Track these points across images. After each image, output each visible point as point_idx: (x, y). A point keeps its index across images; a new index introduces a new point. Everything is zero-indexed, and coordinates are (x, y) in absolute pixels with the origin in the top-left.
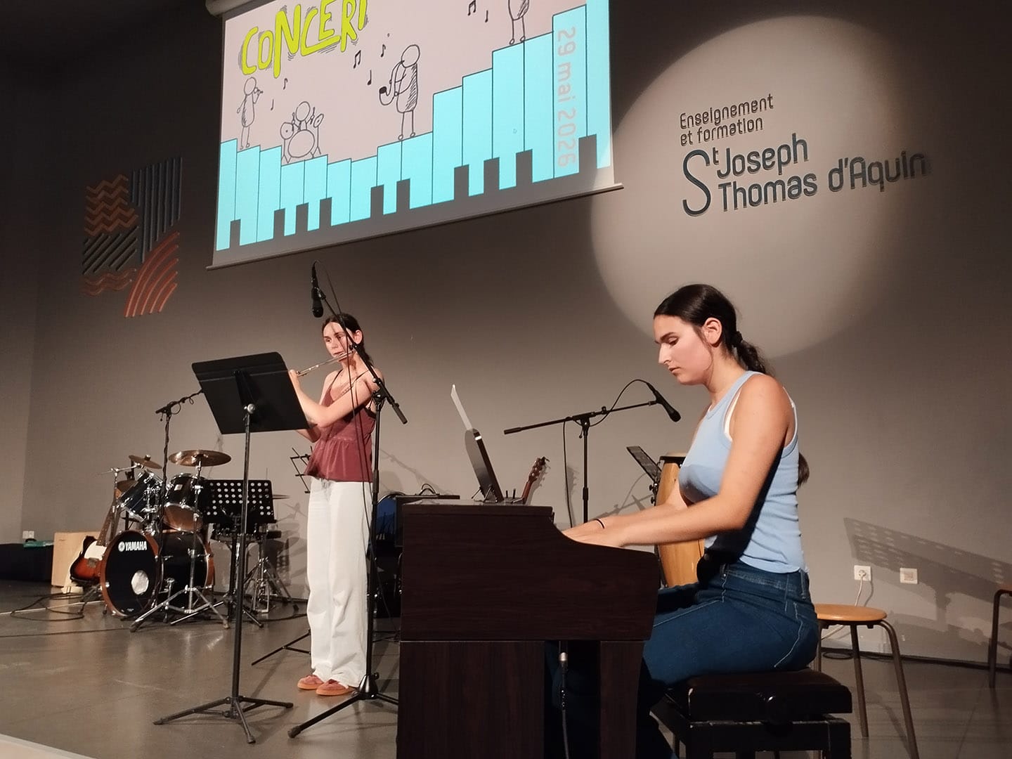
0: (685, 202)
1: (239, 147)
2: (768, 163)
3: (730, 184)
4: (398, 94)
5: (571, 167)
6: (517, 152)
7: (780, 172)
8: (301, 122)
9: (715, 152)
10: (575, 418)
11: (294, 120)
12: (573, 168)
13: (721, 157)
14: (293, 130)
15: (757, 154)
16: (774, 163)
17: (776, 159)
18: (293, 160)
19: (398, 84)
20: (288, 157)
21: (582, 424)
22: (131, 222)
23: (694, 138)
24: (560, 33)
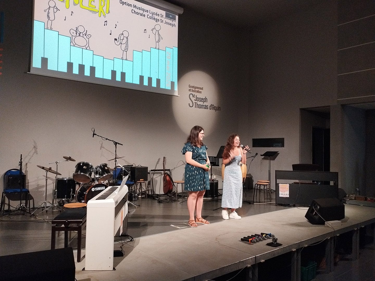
0: (189, 104)
1: (46, 27)
2: (202, 101)
3: (196, 103)
4: (121, 44)
6: (157, 78)
7: (204, 103)
11: (77, 30)
12: (170, 88)
14: (76, 34)
15: (201, 98)
19: (121, 40)
20: (74, 44)
23: (191, 91)
24: (167, 52)
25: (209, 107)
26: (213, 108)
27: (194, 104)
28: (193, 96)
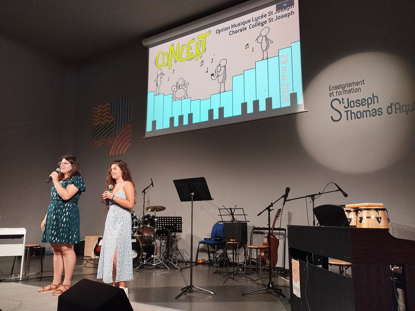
0: (332, 117)
1: (155, 94)
2: (364, 104)
3: (349, 111)
4: (219, 76)
5: (287, 104)
6: (266, 98)
7: (368, 107)
8: (180, 85)
9: (343, 99)
10: (309, 196)
11: (177, 84)
12: (288, 104)
13: (345, 101)
14: (177, 88)
15: (359, 101)
16: (366, 104)
17: (366, 102)
18: (177, 99)
19: (218, 73)
20: (175, 98)
21: (312, 198)
22: (111, 120)
23: (335, 94)
24: (281, 56)
25: (384, 111)
26: (397, 109)
27: (344, 115)
28: (341, 102)
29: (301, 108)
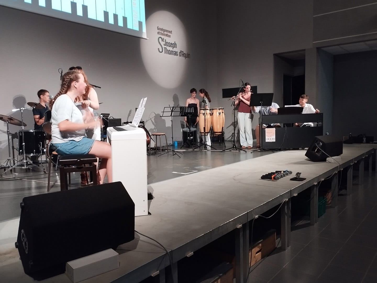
0: (158, 49)
2: (171, 46)
3: (166, 48)
5: (137, 28)
6: (123, 16)
7: (173, 49)
15: (170, 43)
23: (160, 33)
25: (178, 53)
26: (182, 55)
27: (164, 49)
28: (163, 40)
29: (144, 36)
